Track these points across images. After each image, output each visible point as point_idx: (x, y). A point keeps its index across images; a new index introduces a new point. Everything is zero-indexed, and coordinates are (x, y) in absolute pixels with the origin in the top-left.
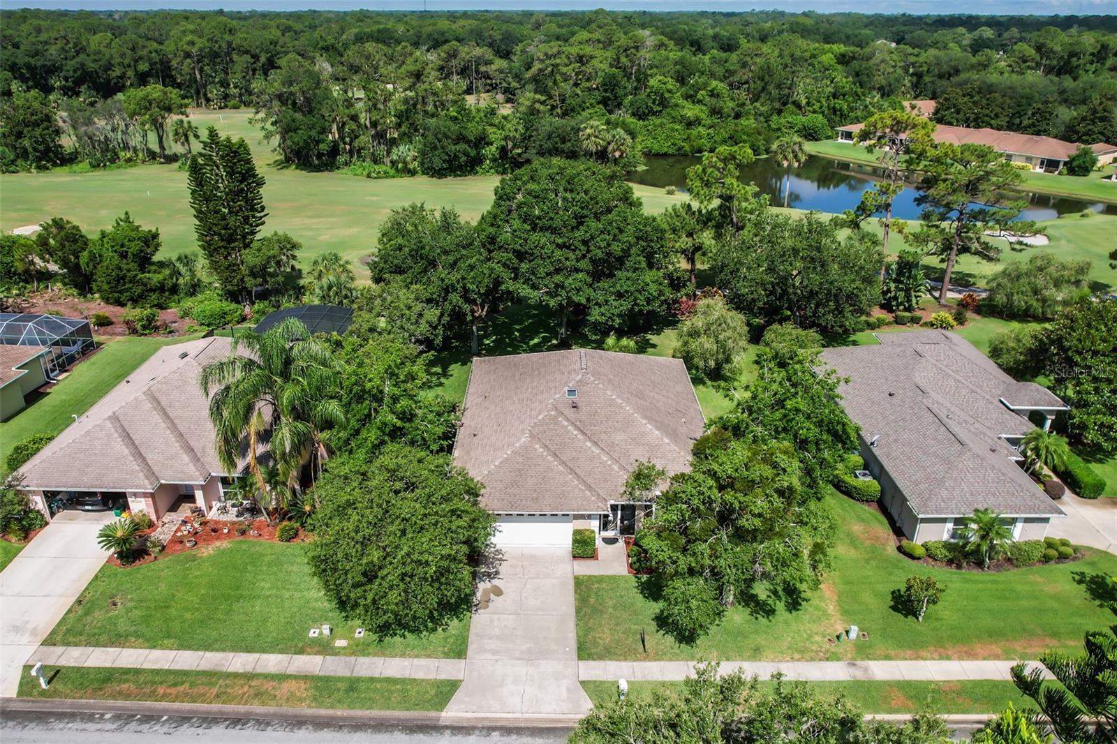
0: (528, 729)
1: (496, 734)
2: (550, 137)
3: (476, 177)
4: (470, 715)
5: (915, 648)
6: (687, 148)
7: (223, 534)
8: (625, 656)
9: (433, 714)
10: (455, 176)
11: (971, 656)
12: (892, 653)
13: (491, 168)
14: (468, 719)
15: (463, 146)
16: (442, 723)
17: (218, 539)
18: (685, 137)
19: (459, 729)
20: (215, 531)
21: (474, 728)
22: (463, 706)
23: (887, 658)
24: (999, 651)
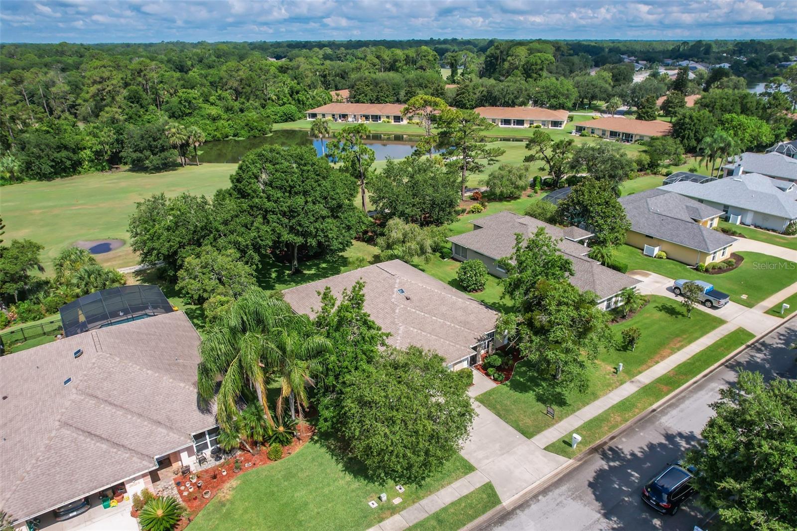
0: (551, 485)
1: (540, 497)
2: (142, 138)
3: (80, 176)
4: (517, 496)
5: (644, 362)
6: (219, 135)
7: (223, 476)
8: (548, 426)
9: (498, 507)
10: (62, 177)
11: (663, 358)
12: (640, 369)
13: (91, 167)
14: (519, 499)
15: (64, 153)
16: (510, 509)
17: (223, 482)
18: (215, 128)
19: (522, 506)
20: (215, 477)
21: (527, 501)
22: (508, 494)
23: (640, 372)
24: (669, 351)
